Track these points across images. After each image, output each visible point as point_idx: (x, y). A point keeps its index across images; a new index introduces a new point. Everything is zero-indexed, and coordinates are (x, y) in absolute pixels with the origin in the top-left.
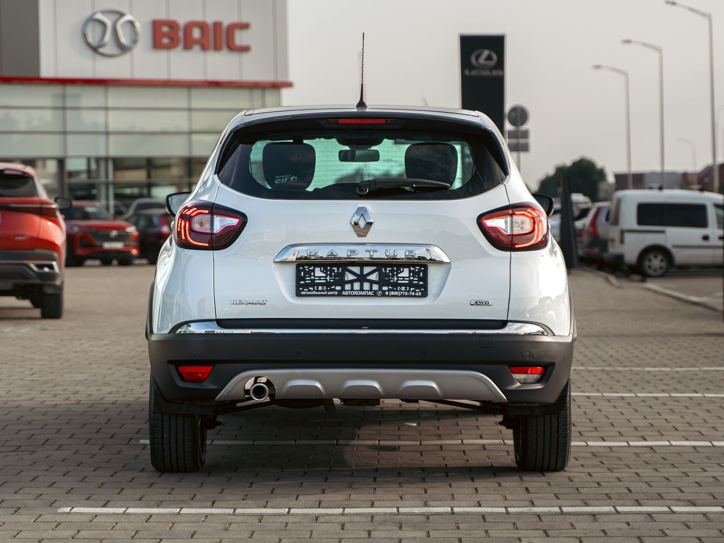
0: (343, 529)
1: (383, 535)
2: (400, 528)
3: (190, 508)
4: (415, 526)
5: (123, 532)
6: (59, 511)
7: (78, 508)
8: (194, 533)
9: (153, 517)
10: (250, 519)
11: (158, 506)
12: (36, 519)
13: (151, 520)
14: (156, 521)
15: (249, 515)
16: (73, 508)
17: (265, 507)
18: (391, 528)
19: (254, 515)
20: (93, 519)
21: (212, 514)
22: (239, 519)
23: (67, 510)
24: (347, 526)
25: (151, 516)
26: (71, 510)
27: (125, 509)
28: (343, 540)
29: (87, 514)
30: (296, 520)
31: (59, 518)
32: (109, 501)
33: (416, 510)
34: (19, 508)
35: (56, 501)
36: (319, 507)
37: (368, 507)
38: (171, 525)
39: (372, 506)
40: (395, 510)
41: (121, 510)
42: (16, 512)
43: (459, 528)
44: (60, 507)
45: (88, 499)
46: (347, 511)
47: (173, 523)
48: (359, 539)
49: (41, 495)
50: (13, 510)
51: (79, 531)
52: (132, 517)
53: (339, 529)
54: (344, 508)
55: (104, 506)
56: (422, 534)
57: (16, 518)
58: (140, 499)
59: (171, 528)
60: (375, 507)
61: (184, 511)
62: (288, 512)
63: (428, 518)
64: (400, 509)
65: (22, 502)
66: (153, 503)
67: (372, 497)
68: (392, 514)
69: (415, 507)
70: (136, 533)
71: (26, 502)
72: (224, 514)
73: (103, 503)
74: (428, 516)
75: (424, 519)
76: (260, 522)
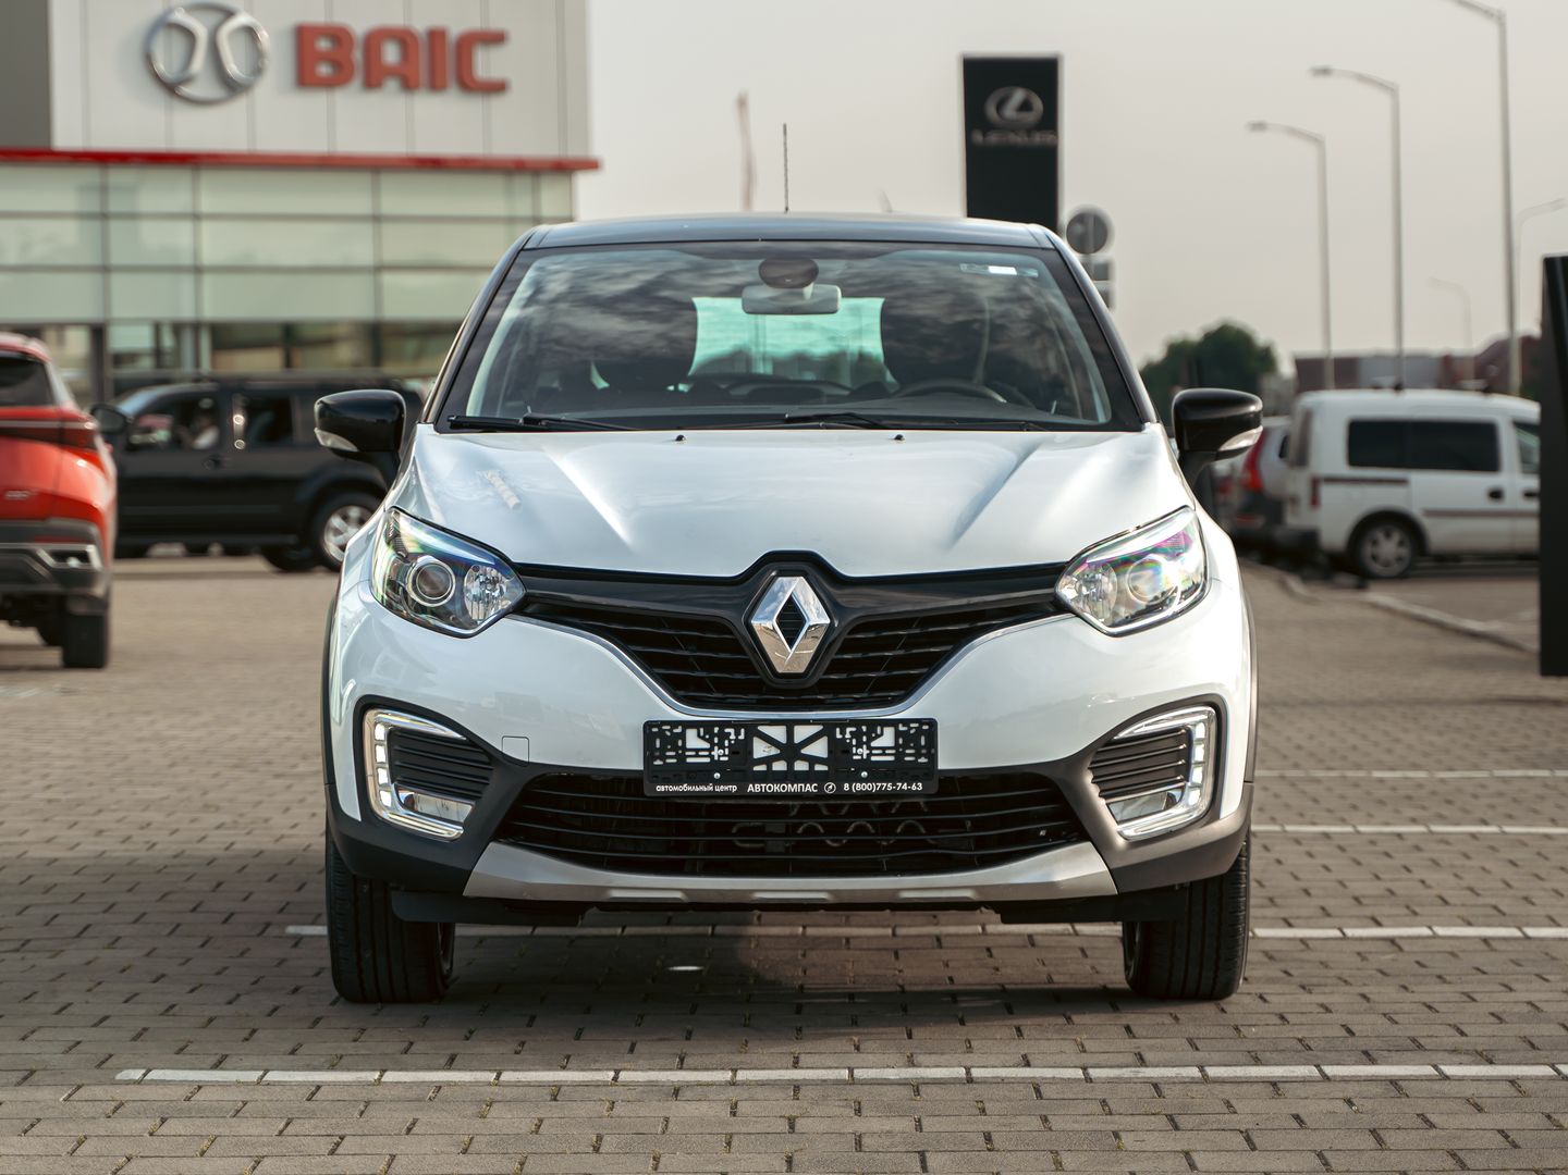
0: (734, 1114)
1: (822, 1126)
2: (858, 1111)
3: (401, 1070)
4: (890, 1110)
5: (259, 1121)
6: (119, 1077)
7: (161, 1072)
8: (414, 1124)
9: (322, 1089)
10: (532, 1093)
11: (333, 1067)
12: (70, 1095)
13: (318, 1096)
14: (331, 1098)
15: (529, 1085)
16: (149, 1071)
17: (564, 1068)
18: (838, 1111)
19: (540, 1085)
20: (193, 1094)
21: (449, 1084)
22: (509, 1093)
23: (137, 1074)
24: (743, 1107)
25: (318, 1088)
26: (145, 1075)
27: (261, 1073)
28: (735, 1138)
29: (182, 1083)
30: (632, 1095)
31: (119, 1093)
32: (226, 1056)
33: (891, 1074)
34: (32, 1072)
35: (111, 1056)
36: (681, 1069)
37: (787, 1068)
38: (362, 1108)
39: (796, 1064)
40: (845, 1074)
41: (254, 1076)
42: (25, 1079)
43: (984, 1110)
44: (120, 1069)
45: (180, 1051)
46: (742, 1075)
47: (367, 1103)
48: (770, 1136)
49: (79, 1043)
50: (16, 1076)
51: (163, 1121)
52: (278, 1089)
53: (725, 1112)
54: (735, 1071)
55: (216, 1066)
56: (907, 1124)
57: (26, 1093)
58: (293, 1052)
59: (362, 1113)
60: (802, 1068)
61: (390, 1076)
62: (615, 1079)
63: (917, 1092)
64: (855, 1071)
65: (37, 1058)
66: (323, 1060)
67: (795, 1046)
68: (838, 1082)
69: (888, 1067)
70: (287, 1124)
71: (46, 1057)
72: (476, 1084)
73: (213, 1060)
74: (916, 1087)
75: (907, 1092)
76: (555, 1100)
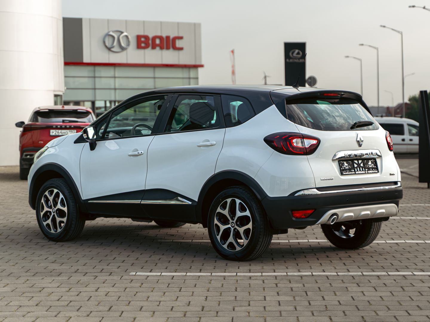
0: (264, 283)
1: (283, 285)
2: (290, 282)
3: (190, 273)
4: (297, 282)
5: (163, 284)
6: (130, 274)
7: (139, 273)
8: (196, 285)
9: (174, 277)
10: (219, 278)
11: (175, 272)
12: (121, 278)
13: (174, 278)
14: (177, 279)
15: (218, 276)
16: (136, 273)
17: (225, 272)
18: (286, 282)
19: (221, 276)
20: (147, 278)
21: (201, 276)
22: (215, 278)
23: (134, 273)
24: (265, 281)
25: (173, 277)
26: (136, 274)
27: (161, 273)
28: (265, 288)
29: (144, 275)
30: (241, 278)
31: (132, 278)
32: (152, 269)
33: (296, 274)
34: (111, 273)
35: (127, 269)
36: (250, 272)
37: (273, 272)
38: (184, 281)
39: (275, 272)
40: (285, 274)
41: (159, 274)
42: (110, 274)
43: (317, 282)
44: (130, 272)
45: (142, 268)
46: (264, 274)
47: (185, 280)
48: (273, 288)
49: (120, 266)
50: (109, 274)
51: (142, 284)
52: (165, 277)
53: (262, 282)
54: (262, 273)
55: (150, 272)
56: (301, 285)
57: (111, 277)
58: (166, 268)
59: (184, 282)
60: (276, 272)
61: (188, 274)
62: (236, 275)
63: (302, 278)
64: (288, 273)
65: (112, 270)
66: (173, 270)
67: (274, 267)
68: (284, 276)
69: (294, 272)
70: (169, 285)
71: (114, 269)
72: (207, 276)
73: (150, 270)
74: (301, 277)
75: (300, 278)
76: (225, 279)
